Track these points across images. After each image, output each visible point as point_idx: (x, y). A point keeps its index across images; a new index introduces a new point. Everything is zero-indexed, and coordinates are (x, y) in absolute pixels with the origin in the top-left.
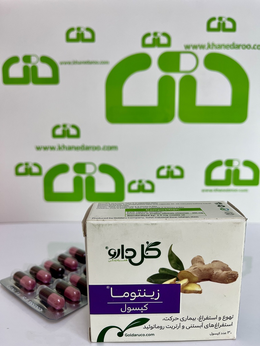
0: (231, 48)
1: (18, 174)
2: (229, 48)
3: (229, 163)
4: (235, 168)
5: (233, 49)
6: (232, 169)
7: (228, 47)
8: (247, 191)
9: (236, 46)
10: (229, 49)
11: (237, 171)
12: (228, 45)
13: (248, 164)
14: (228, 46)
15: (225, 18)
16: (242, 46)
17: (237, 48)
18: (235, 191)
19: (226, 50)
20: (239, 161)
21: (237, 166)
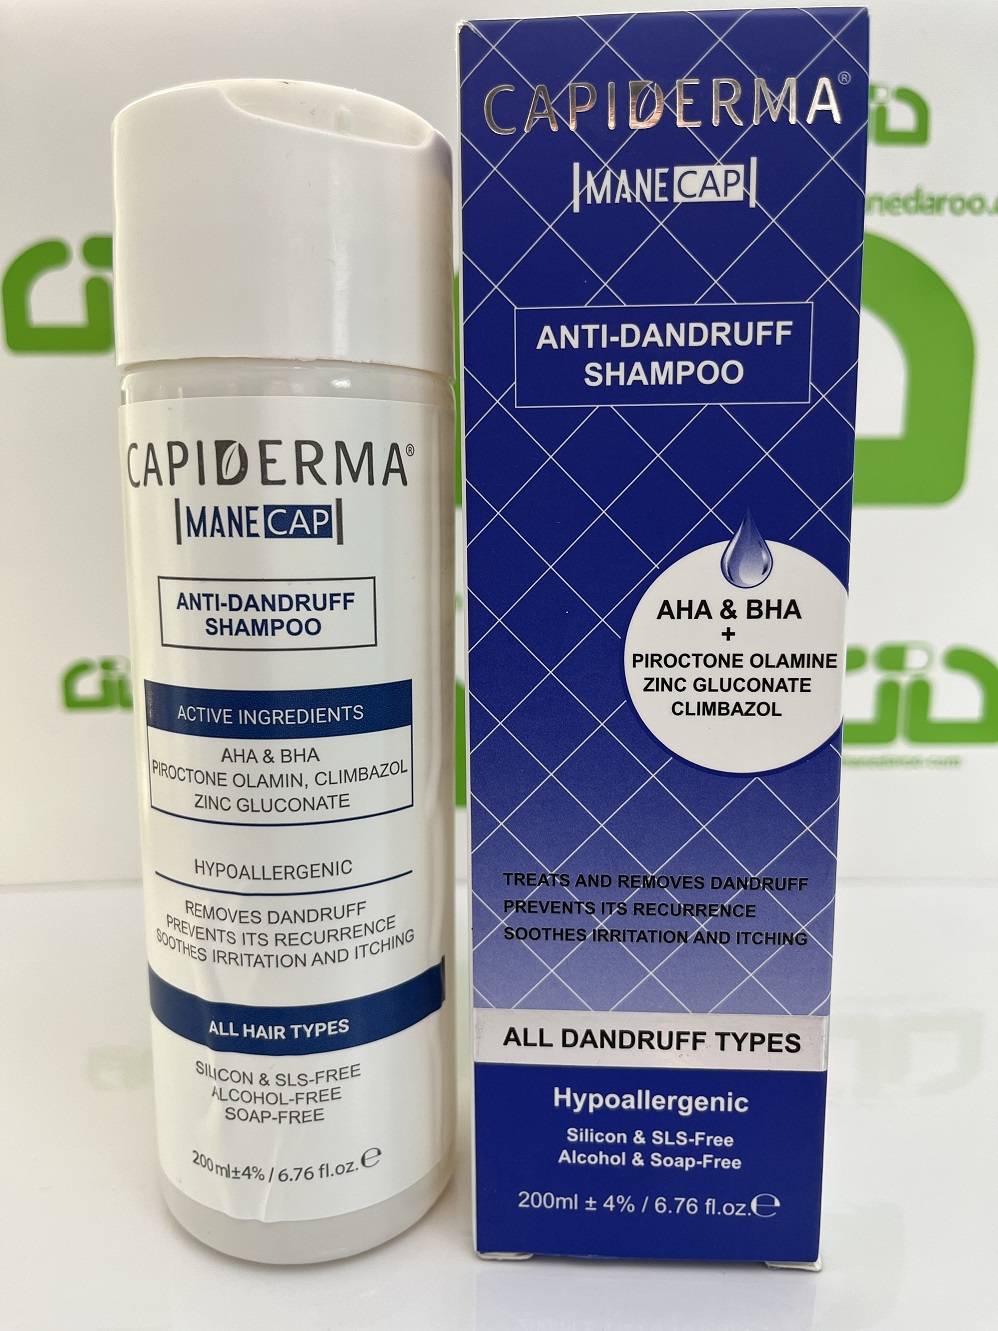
0: (908, 210)
1: (72, 702)
2: (901, 210)
3: (892, 657)
4: (916, 675)
5: (916, 211)
6: (904, 679)
7: (894, 207)
8: (956, 763)
9: (929, 203)
10: (898, 214)
11: (921, 691)
12: (898, 199)
13: (962, 660)
14: (896, 203)
15: (886, 88)
16: (953, 201)
17: (929, 211)
18: (914, 762)
19: (888, 217)
20: (928, 651)
21: (924, 667)
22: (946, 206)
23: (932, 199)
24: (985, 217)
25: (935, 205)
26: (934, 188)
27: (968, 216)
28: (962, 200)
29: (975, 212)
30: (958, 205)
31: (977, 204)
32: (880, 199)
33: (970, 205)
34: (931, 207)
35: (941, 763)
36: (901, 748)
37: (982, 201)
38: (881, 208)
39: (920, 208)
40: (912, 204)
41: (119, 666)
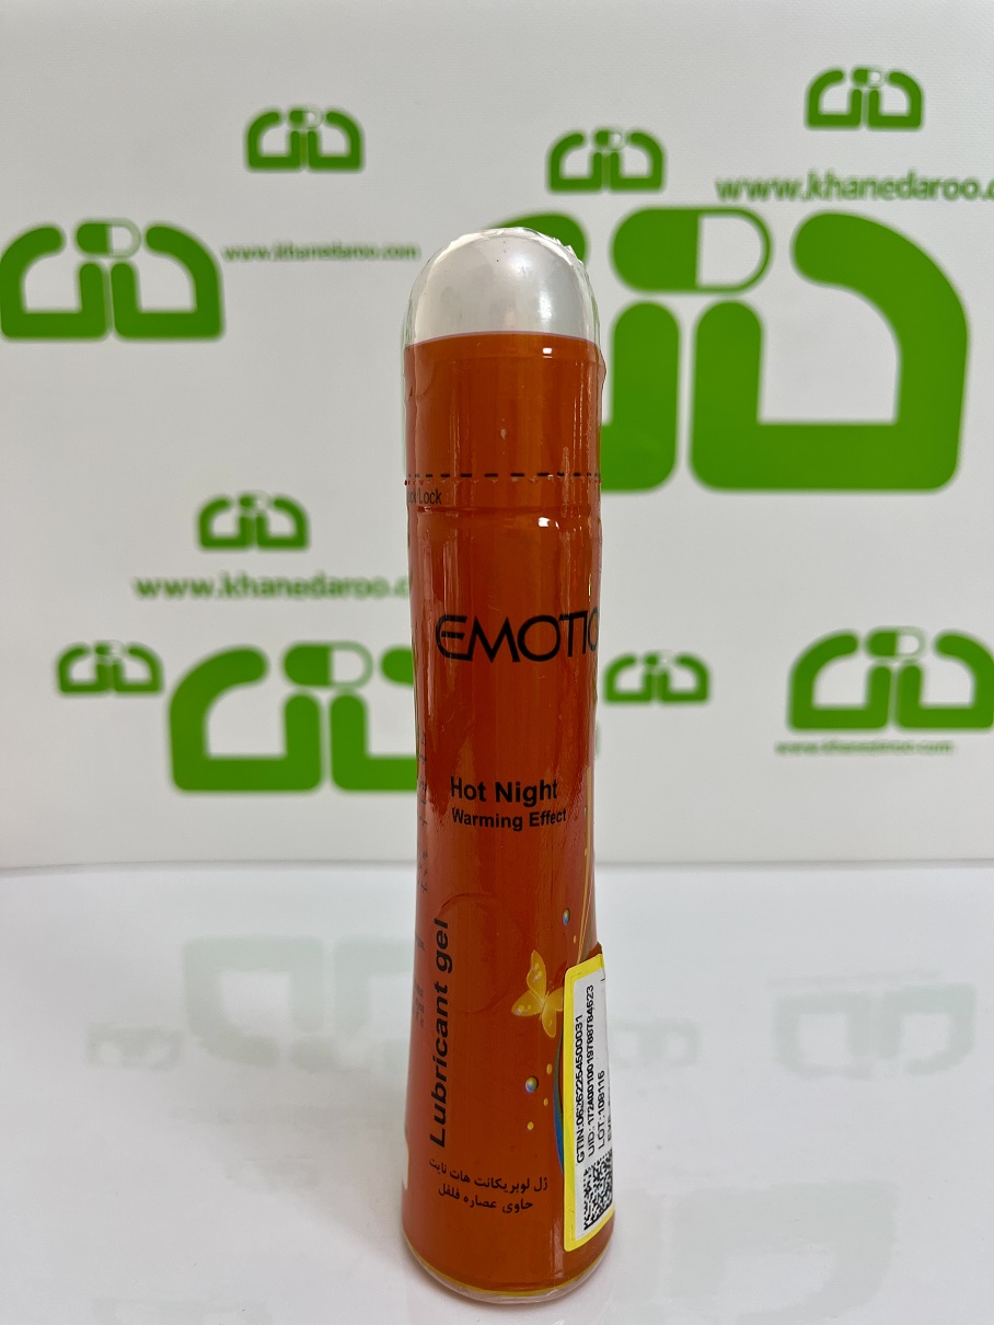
0: (901, 195)
1: (67, 686)
2: (894, 194)
3: (884, 642)
4: (907, 661)
5: (909, 196)
6: (895, 665)
7: (892, 192)
8: (948, 749)
9: (922, 187)
10: (891, 198)
11: (913, 676)
12: (891, 184)
13: (954, 646)
14: (889, 188)
15: (879, 73)
16: (946, 185)
17: (923, 195)
18: (905, 748)
19: (881, 201)
20: (920, 636)
21: (914, 654)
22: (940, 191)
23: (925, 184)
24: (979, 201)
25: (929, 189)
26: (927, 172)
27: (961, 200)
28: (955, 184)
29: (969, 197)
30: (952, 189)
31: (971, 189)
32: (873, 183)
33: (963, 189)
34: (924, 191)
35: (931, 748)
36: (892, 733)
37: (976, 185)
38: (874, 193)
39: (913, 193)
40: (905, 188)
41: (113, 651)
